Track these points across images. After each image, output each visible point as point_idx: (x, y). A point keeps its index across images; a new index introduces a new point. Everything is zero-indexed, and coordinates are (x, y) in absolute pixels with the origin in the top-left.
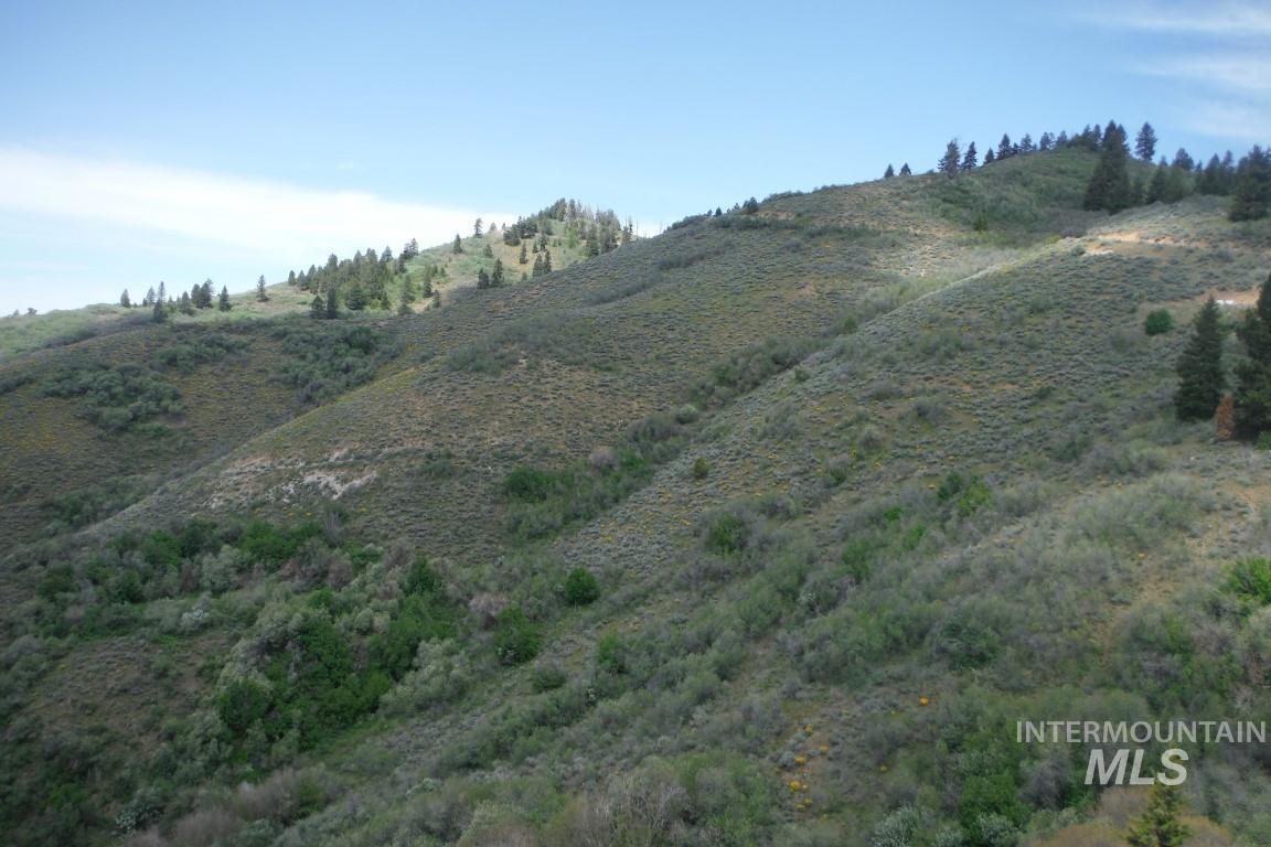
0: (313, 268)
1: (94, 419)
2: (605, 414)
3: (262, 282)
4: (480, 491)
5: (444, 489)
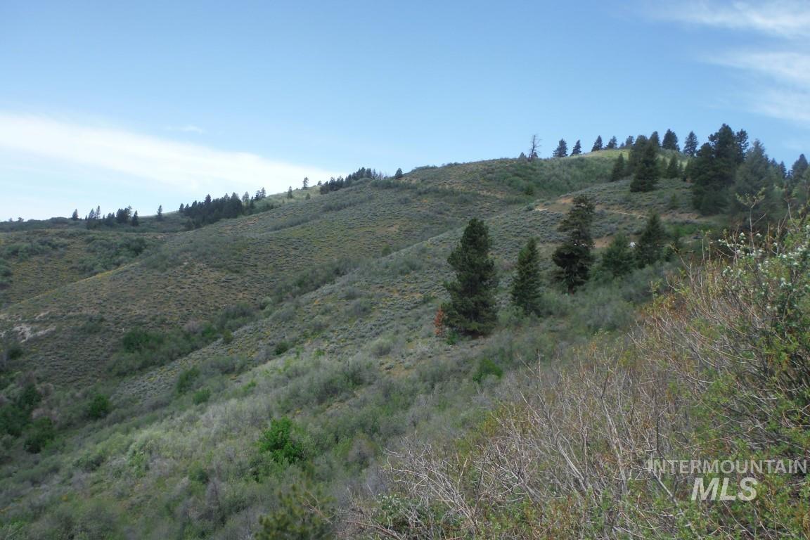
0: (195, 203)
2: (217, 300)
3: (160, 209)
4: (109, 343)
5: (88, 341)
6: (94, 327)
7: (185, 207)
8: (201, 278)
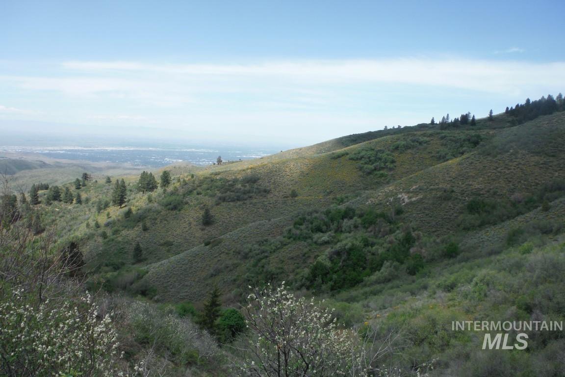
0: (517, 106)
1: (361, 169)
2: (537, 178)
3: (491, 112)
4: (457, 207)
5: (443, 205)
6: (447, 196)
7: (510, 109)
8: (524, 162)
